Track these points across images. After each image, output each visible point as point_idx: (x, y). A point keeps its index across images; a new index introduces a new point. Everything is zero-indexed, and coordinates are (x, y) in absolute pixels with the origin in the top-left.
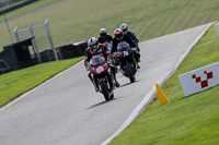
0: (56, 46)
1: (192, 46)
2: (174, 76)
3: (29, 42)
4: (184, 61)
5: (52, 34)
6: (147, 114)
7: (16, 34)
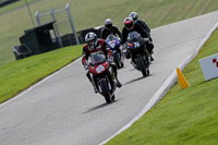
0: (77, 30)
1: (212, 30)
2: (194, 60)
3: (50, 26)
4: (204, 45)
5: (73, 17)
6: (168, 98)
7: (37, 18)
